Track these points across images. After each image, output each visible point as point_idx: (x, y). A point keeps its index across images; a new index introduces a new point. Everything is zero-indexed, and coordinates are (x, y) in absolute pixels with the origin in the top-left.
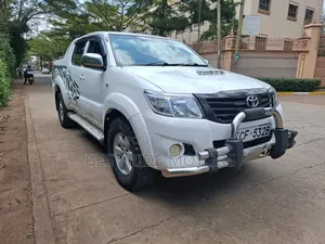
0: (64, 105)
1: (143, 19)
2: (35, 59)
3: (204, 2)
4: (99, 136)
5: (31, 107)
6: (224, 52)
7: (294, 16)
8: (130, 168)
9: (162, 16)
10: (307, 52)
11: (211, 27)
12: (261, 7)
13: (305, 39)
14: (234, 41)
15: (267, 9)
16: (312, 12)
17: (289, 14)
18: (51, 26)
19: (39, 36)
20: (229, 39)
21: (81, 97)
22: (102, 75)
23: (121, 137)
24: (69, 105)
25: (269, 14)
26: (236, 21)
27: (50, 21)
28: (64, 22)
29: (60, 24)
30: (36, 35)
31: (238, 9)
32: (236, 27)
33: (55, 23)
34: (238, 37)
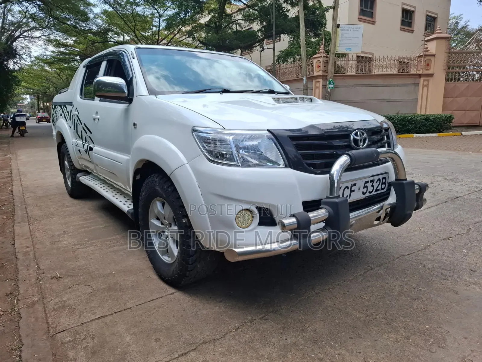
0: (70, 162)
1: (190, 33)
2: (28, 99)
3: (279, 7)
4: (126, 206)
5: (22, 169)
6: (311, 79)
7: (410, 24)
8: (176, 251)
9: (218, 29)
10: (431, 75)
11: (291, 43)
12: (362, 12)
13: (427, 56)
14: (326, 63)
15: (371, 15)
16: (435, 19)
17: (403, 23)
18: (51, 48)
19: (33, 64)
20: (318, 60)
21: (96, 148)
22: (127, 111)
23: (159, 205)
24: (79, 163)
25: (373, 23)
26: (328, 33)
27: (50, 41)
28: (71, 41)
29: (64, 45)
30: (28, 62)
31: (329, 15)
32: (328, 42)
33: (58, 44)
34: (331, 56)
